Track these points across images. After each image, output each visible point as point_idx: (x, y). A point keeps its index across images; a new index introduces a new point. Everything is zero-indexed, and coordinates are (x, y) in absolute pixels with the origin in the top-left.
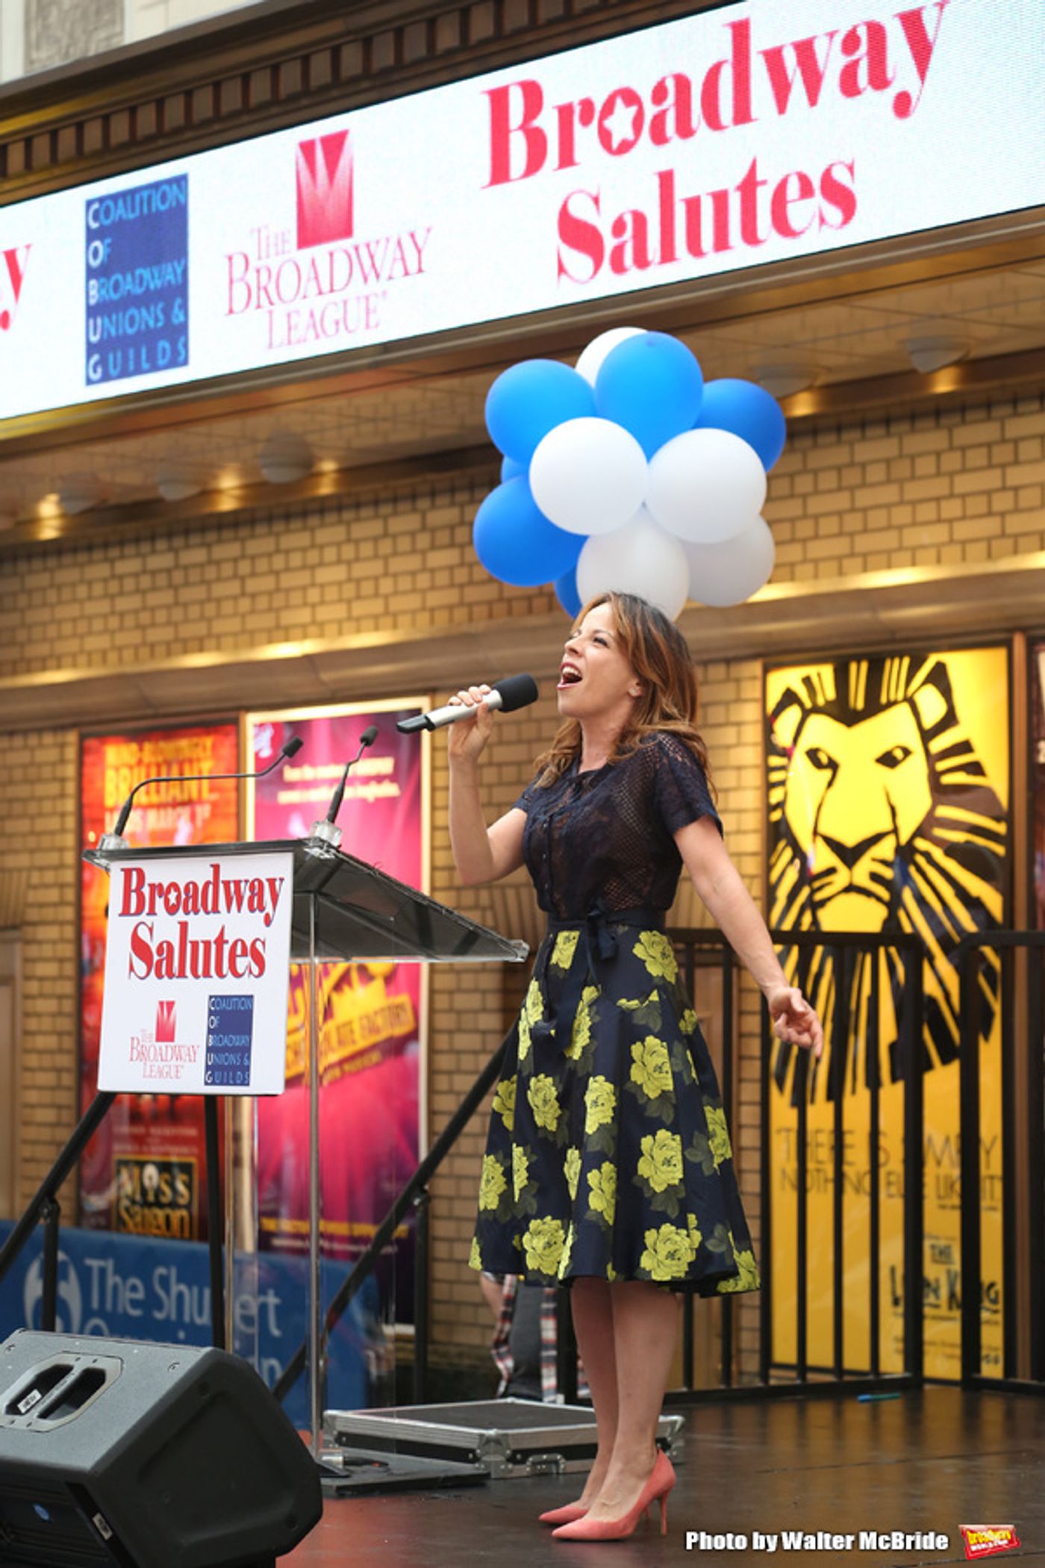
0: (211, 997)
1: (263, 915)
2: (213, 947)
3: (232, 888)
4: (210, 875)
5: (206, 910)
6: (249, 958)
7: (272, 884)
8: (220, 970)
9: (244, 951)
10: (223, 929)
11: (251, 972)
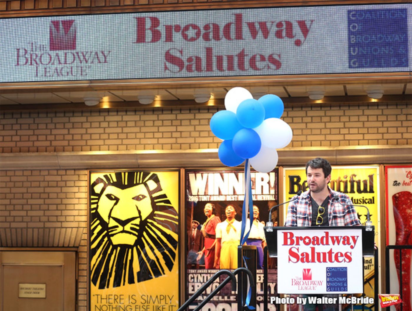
0: (327, 268)
1: (350, 246)
2: (327, 255)
3: (335, 238)
4: (324, 235)
5: (323, 244)
6: (344, 257)
7: (353, 238)
8: (331, 260)
9: (342, 255)
10: (331, 249)
11: (345, 261)
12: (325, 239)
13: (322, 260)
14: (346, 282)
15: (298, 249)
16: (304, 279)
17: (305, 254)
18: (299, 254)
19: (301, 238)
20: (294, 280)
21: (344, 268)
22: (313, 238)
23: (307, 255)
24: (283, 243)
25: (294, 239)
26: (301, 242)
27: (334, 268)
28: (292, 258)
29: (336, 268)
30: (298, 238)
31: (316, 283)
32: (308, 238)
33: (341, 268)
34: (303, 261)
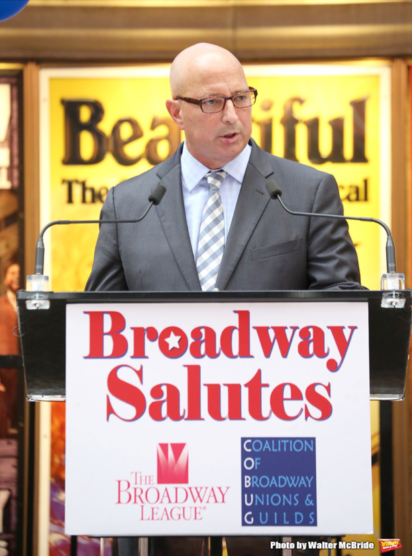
0: (243, 440)
1: (325, 360)
2: (245, 393)
3: (272, 334)
4: (234, 321)
5: (229, 354)
6: (305, 401)
7: (337, 332)
8: (256, 413)
9: (296, 394)
10: (259, 372)
11: (308, 414)
12: (235, 336)
14: (312, 490)
15: (140, 373)
16: (161, 480)
17: (164, 389)
18: (146, 390)
19: (152, 333)
20: (124, 486)
21: (303, 439)
22: (196, 333)
23: (173, 392)
24: (87, 353)
25: (128, 334)
26: (152, 347)
27: (270, 439)
28: (117, 404)
29: (276, 439)
30: (139, 332)
31: (206, 495)
32: (178, 331)
33: (294, 439)
34: (156, 415)
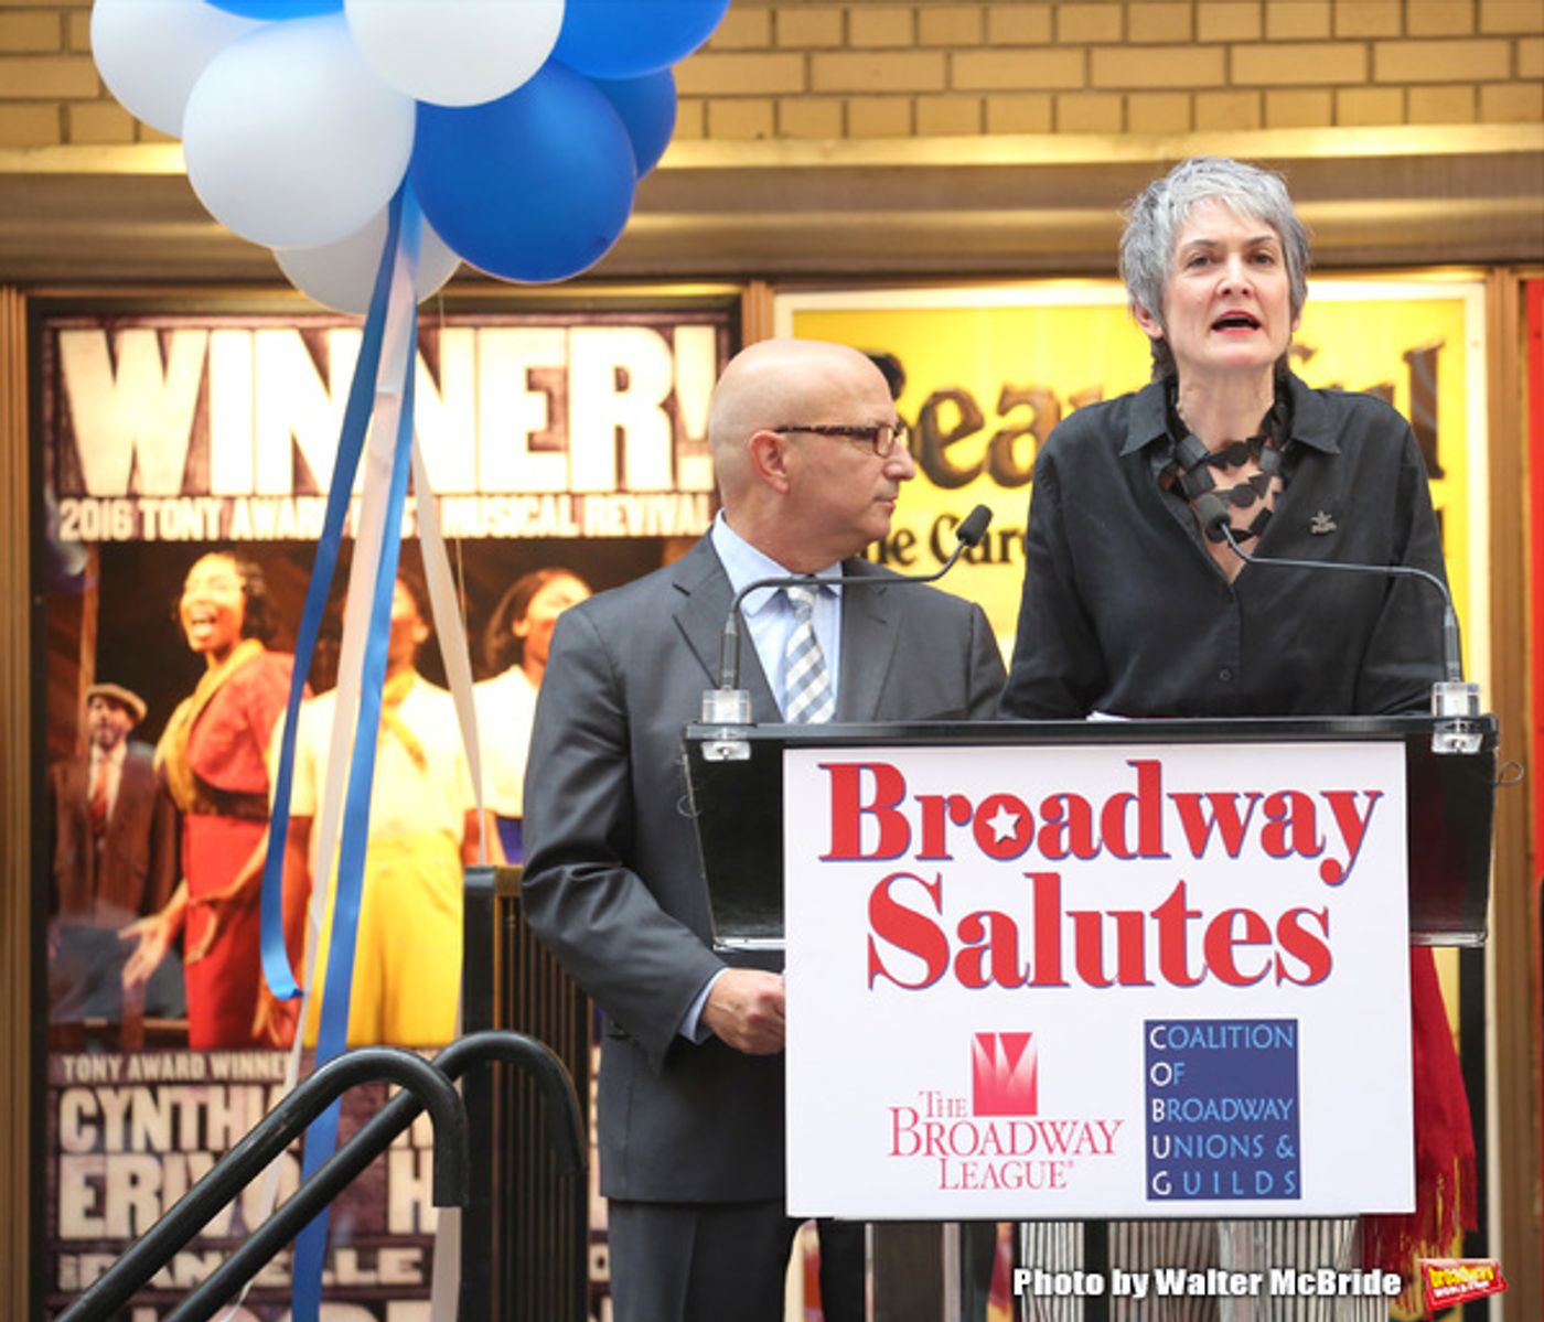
0: (1149, 1025)
1: (1318, 861)
2: (1152, 929)
3: (1207, 808)
4: (1130, 782)
5: (1120, 851)
6: (1276, 945)
7: (1342, 803)
8: (1175, 971)
9: (1258, 933)
10: (1181, 887)
11: (1282, 973)
12: (1132, 811)
13: (1110, 967)
14: (1291, 1127)
15: (935, 891)
17: (986, 922)
18: (948, 924)
19: (960, 808)
20: (905, 1119)
21: (1272, 1024)
22: (1051, 806)
23: (1005, 928)
24: (827, 850)
25: (911, 811)
26: (959, 838)
27: (1204, 1024)
28: (889, 953)
29: (1217, 1024)
30: (933, 807)
31: (1073, 1137)
32: (1013, 804)
33: (1253, 1023)
34: (971, 978)
